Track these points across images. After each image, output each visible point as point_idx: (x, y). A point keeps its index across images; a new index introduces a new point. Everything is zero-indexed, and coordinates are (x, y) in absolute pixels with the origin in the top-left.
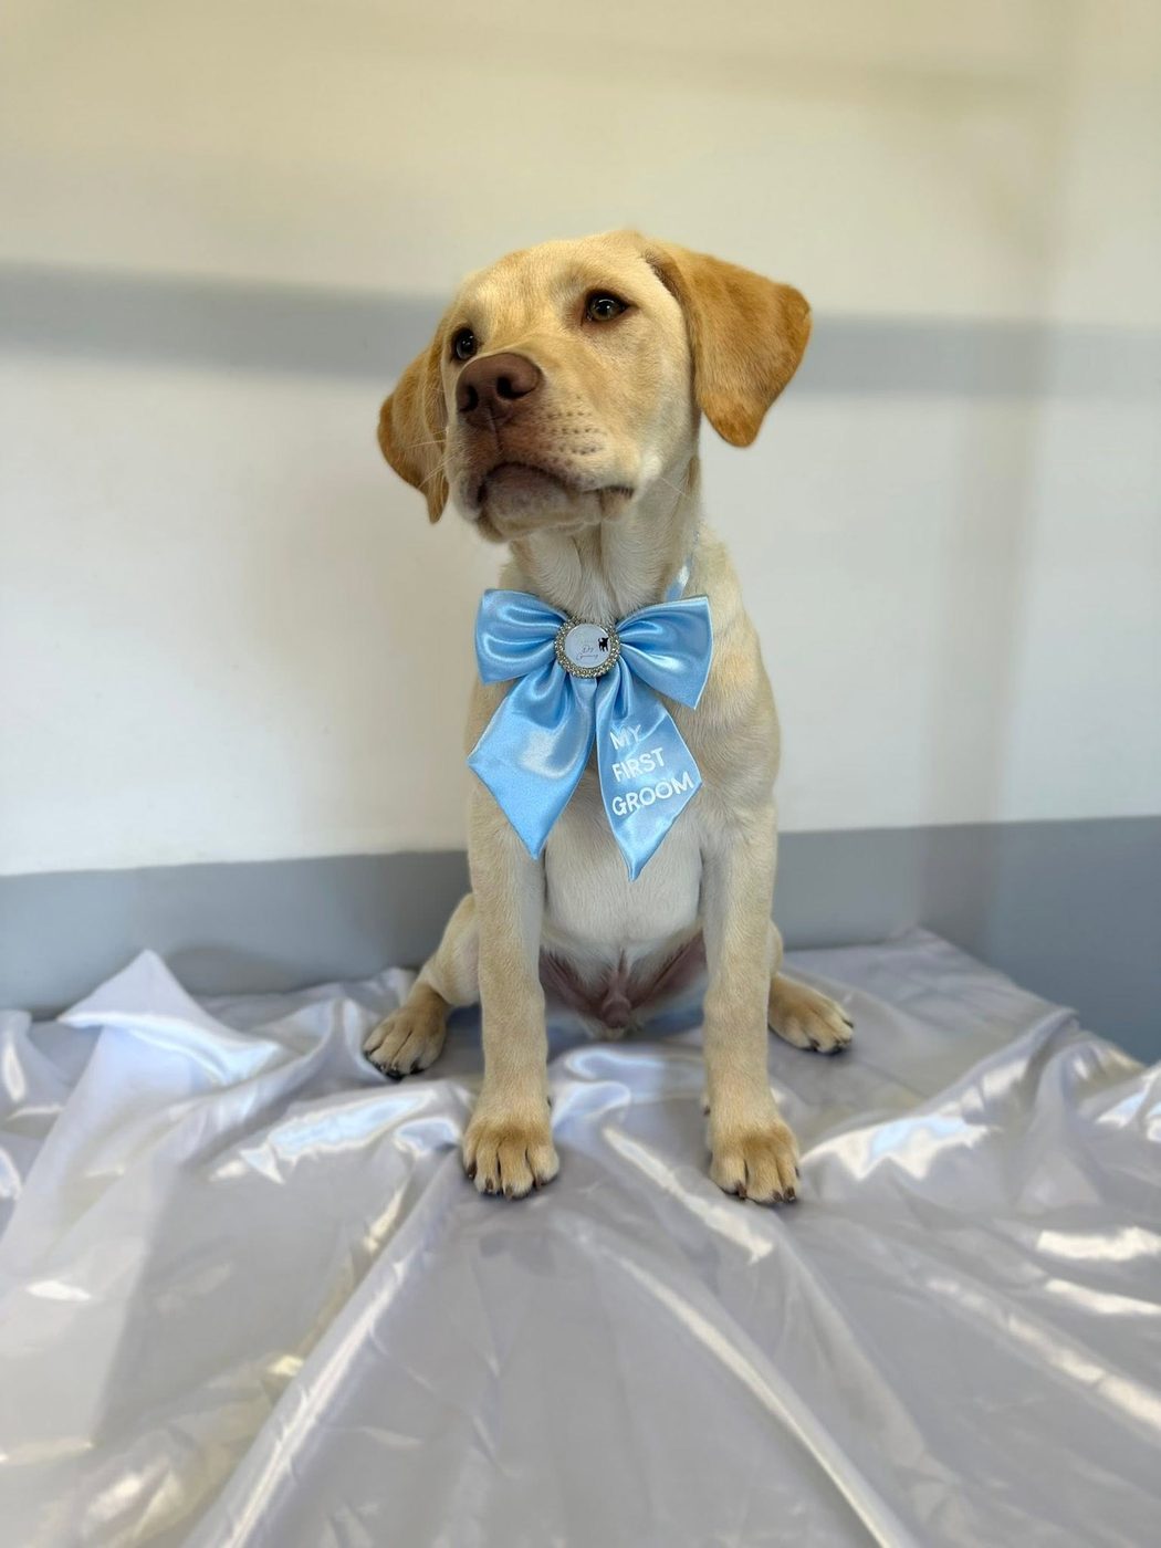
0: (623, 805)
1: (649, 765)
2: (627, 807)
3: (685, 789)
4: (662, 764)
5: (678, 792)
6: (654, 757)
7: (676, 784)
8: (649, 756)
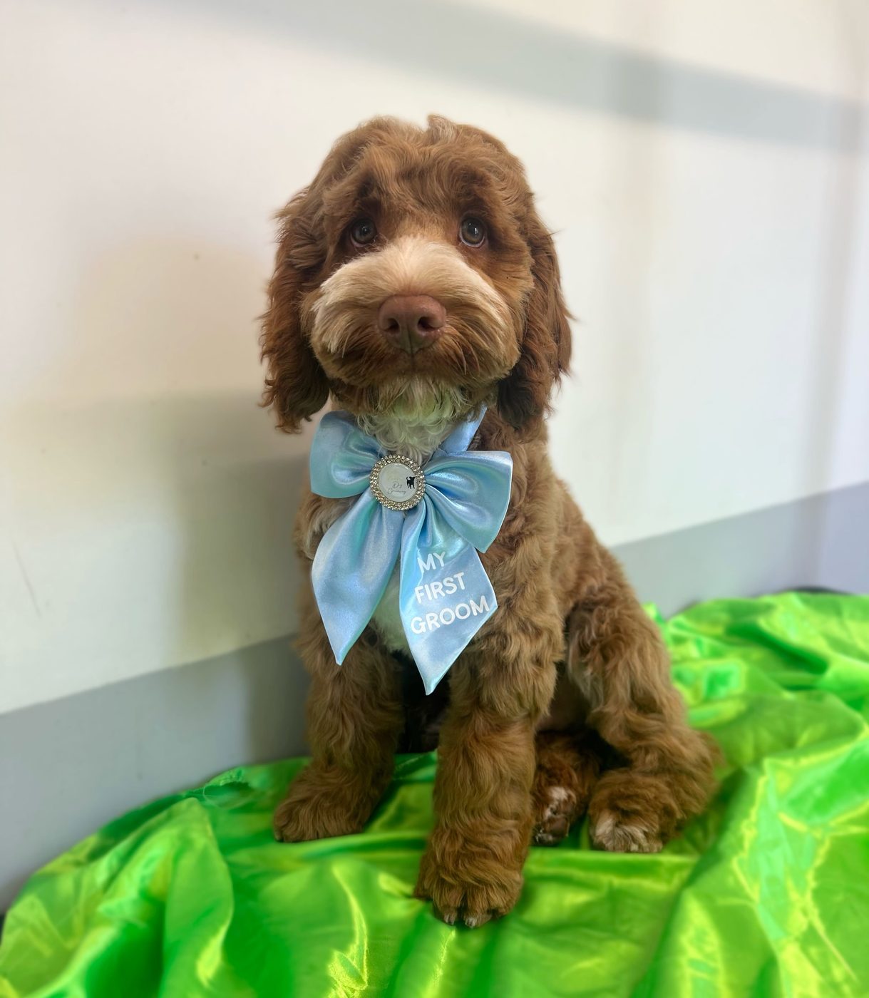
0: (423, 624)
1: (451, 588)
2: (427, 626)
3: (481, 611)
4: (463, 588)
5: (475, 614)
6: (456, 581)
7: (474, 607)
8: (452, 580)
